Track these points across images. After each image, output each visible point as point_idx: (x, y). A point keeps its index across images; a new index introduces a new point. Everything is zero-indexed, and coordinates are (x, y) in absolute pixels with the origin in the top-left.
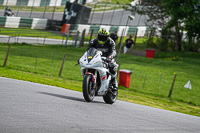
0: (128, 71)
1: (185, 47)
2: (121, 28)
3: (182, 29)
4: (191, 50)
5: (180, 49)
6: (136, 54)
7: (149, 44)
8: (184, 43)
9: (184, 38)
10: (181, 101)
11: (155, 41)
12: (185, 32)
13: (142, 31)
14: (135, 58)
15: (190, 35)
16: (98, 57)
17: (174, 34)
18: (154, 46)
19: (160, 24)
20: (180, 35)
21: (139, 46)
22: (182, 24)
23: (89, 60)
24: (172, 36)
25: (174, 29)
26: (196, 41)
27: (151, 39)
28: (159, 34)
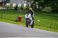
0: (21, 17)
1: (38, 10)
3: (37, 4)
4: (39, 10)
5: (36, 10)
6: (23, 12)
7: (27, 9)
8: (37, 8)
9: (37, 7)
10: (37, 25)
12: (37, 5)
13: (25, 5)
14: (23, 13)
15: (39, 6)
16: (30, 15)
17: (34, 6)
19: (30, 3)
20: (36, 6)
21: (24, 9)
22: (37, 3)
23: (27, 16)
24: (34, 7)
25: (34, 4)
26: (41, 8)
27: (28, 7)
28: (30, 6)
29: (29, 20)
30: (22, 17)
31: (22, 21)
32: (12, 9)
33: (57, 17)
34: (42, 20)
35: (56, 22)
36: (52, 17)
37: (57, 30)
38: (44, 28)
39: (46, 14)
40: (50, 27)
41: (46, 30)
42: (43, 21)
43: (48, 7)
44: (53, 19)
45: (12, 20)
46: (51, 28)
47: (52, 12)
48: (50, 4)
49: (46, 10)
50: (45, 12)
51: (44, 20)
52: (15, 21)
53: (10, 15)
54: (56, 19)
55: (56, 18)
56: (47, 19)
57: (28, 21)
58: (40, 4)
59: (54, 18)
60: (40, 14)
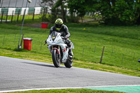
0: (29, 39)
1: (69, 20)
2: (23, 9)
3: (66, 7)
4: (73, 22)
5: (65, 21)
7: (44, 19)
8: (68, 17)
9: (68, 14)
11: (47, 17)
12: (68, 9)
13: (38, 10)
14: (34, 29)
15: (71, 12)
17: (60, 11)
18: (47, 20)
19: (51, 5)
20: (65, 12)
22: (66, 4)
24: (60, 13)
25: (60, 8)
26: (76, 15)
27: (44, 15)
28: (50, 12)
29: (59, 50)
30: (31, 40)
31: (32, 50)
32: (6, 22)
33: (115, 36)
34: (81, 44)
35: (113, 47)
36: (103, 36)
37: (117, 68)
38: (87, 63)
39: (89, 29)
40: (101, 60)
41: (92, 68)
42: (82, 46)
43: (94, 12)
44: (108, 40)
45: (8, 49)
46: (104, 64)
47: (103, 23)
48: (98, 5)
49: (89, 20)
50: (87, 25)
51: (85, 44)
52: (16, 50)
53: (3, 35)
54: (114, 40)
55: (113, 37)
56: (92, 41)
57: (57, 51)
58: (74, 5)
59: (109, 37)
60: (76, 31)
